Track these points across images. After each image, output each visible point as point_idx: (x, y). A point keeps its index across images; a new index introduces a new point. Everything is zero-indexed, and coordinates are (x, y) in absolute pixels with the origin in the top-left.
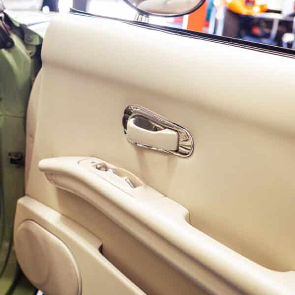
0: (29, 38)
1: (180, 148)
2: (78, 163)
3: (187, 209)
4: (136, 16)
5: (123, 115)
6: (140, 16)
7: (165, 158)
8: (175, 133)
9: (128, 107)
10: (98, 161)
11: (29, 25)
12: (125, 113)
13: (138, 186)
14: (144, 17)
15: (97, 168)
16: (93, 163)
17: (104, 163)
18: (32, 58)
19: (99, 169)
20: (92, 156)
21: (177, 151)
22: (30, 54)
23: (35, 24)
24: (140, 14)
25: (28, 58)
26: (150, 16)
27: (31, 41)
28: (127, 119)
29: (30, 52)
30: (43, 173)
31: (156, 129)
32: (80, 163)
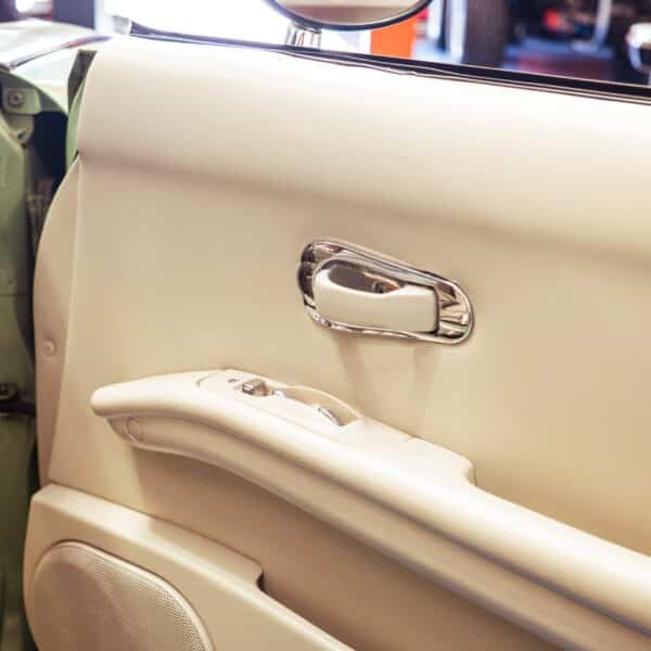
0: (16, 99)
1: (442, 325)
2: (198, 383)
3: (468, 457)
4: (289, 32)
5: (298, 265)
6: (301, 32)
7: (408, 351)
8: (429, 293)
9: (309, 246)
10: (245, 377)
11: (14, 66)
12: (303, 259)
13: (349, 422)
14: (308, 35)
15: (244, 391)
16: (231, 381)
17: (257, 380)
18: (24, 146)
19: (251, 392)
20: (225, 368)
21: (434, 333)
22: (20, 136)
23: (25, 62)
24: (300, 28)
25: (17, 148)
26: (323, 31)
27: (20, 105)
28: (310, 274)
29: (20, 131)
30: (104, 420)
31: (380, 289)
32: (203, 383)
